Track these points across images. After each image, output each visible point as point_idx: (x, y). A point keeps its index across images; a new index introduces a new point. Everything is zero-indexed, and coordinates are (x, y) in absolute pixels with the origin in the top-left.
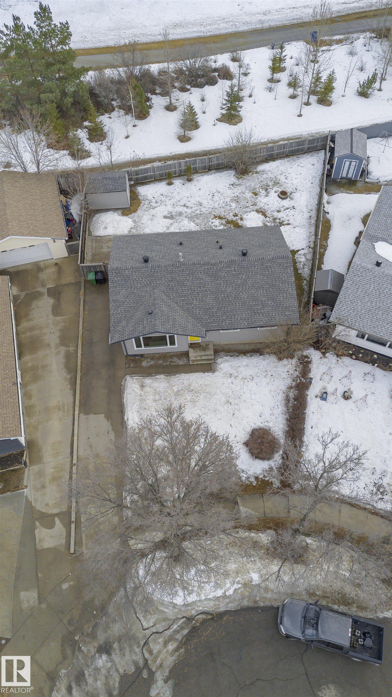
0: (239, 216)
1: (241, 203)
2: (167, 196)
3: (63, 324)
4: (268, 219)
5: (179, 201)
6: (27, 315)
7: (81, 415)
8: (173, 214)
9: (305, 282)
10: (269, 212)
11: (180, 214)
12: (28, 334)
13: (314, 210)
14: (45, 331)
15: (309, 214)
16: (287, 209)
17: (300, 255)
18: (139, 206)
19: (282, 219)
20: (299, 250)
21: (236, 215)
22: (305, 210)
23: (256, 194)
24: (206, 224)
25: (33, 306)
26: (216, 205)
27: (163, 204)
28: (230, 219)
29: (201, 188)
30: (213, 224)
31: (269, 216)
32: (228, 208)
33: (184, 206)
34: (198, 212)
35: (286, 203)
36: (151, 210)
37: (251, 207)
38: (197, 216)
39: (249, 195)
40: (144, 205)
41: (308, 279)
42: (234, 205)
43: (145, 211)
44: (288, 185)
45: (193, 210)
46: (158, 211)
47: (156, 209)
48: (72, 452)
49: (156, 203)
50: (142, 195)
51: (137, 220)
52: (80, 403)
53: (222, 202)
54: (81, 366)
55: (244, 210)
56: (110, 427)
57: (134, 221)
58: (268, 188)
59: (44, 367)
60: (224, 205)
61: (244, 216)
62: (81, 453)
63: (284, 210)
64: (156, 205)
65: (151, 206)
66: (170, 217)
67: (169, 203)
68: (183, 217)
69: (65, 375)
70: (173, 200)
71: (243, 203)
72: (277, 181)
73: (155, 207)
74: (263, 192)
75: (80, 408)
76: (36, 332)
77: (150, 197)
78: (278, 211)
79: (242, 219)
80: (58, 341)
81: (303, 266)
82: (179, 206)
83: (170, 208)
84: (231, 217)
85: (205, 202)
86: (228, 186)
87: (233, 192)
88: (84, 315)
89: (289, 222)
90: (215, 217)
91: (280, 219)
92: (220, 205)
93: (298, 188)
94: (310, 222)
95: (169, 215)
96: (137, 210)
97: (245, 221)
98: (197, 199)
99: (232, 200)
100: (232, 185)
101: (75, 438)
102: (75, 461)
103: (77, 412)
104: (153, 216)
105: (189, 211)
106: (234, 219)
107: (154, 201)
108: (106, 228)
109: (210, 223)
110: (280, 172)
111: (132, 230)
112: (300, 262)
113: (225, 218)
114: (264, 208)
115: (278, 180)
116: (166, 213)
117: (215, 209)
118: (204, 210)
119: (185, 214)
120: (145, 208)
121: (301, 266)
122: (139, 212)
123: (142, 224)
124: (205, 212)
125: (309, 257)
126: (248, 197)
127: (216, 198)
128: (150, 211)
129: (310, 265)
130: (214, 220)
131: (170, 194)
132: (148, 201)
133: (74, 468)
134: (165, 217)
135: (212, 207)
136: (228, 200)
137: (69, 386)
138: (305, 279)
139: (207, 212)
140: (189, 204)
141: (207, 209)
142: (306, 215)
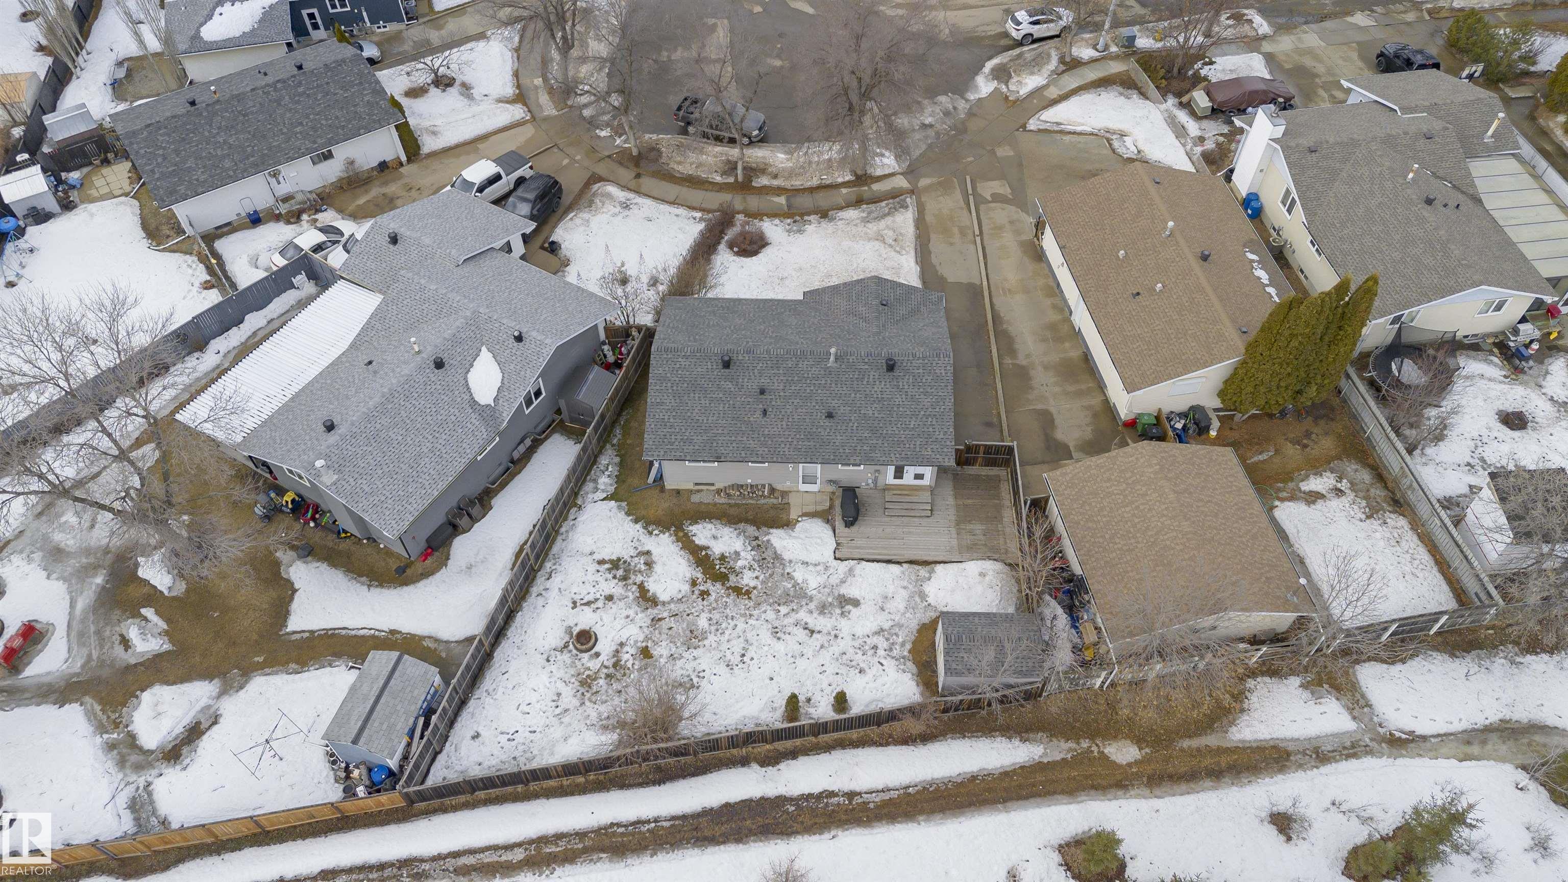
0: (697, 592)
1: (685, 625)
2: (850, 664)
3: (1030, 397)
4: (639, 579)
5: (822, 647)
6: (1095, 415)
7: (978, 283)
8: (838, 611)
9: (615, 441)
10: (631, 597)
11: (823, 609)
12: (1083, 387)
13: (534, 595)
14: (1057, 389)
15: (548, 584)
16: (588, 604)
17: (603, 491)
18: (914, 643)
19: (610, 576)
20: (602, 500)
21: (704, 594)
22: (553, 594)
23: (645, 653)
24: (771, 576)
25: (1089, 429)
26: (741, 626)
27: (860, 641)
28: (718, 585)
29: (768, 681)
30: (756, 573)
31: (634, 588)
32: (716, 616)
33: (812, 632)
34: (784, 610)
35: (585, 619)
36: (886, 626)
37: (665, 614)
38: (787, 599)
39: (661, 651)
40: (903, 644)
41: (608, 446)
42: (703, 623)
43: (901, 626)
44: (561, 673)
45: (794, 617)
46: (872, 619)
47: (875, 628)
48: (984, 248)
49: (875, 648)
50: (910, 675)
51: (917, 599)
52: (983, 296)
53: (727, 632)
54: (989, 337)
55: (682, 607)
56: (938, 268)
57: (923, 596)
58: (612, 670)
59: (1044, 340)
60: (724, 626)
61: (686, 588)
62: (972, 247)
63: (597, 600)
64: (875, 640)
65: (887, 640)
66: (846, 603)
67: (845, 644)
68: (819, 597)
69: (1010, 328)
70: (836, 649)
71: (680, 627)
72: (582, 690)
73: (877, 633)
74: (626, 657)
75: (982, 291)
76: (1071, 388)
77: (889, 664)
78: (610, 598)
79: (694, 583)
80: (1032, 373)
81: (607, 469)
82: (825, 631)
83: (844, 624)
84: (716, 589)
85: (766, 636)
86: (704, 683)
87: (694, 664)
88: (998, 408)
89: (598, 567)
90: (748, 593)
91: (615, 577)
92: (732, 623)
93: (541, 660)
94: (555, 564)
95: (849, 607)
96: (919, 631)
97: (688, 575)
98: (780, 647)
99: (703, 636)
100: (693, 686)
101: (981, 258)
102: (978, 239)
103: (985, 283)
104: (882, 609)
105: (803, 615)
106: (709, 586)
107: (881, 652)
108: (982, 575)
109: (762, 577)
110: (566, 720)
111: (927, 575)
112: (609, 476)
113: (728, 588)
114: (639, 609)
115: (579, 694)
116: (855, 612)
117: (744, 615)
118: (771, 615)
119: (812, 606)
120: (900, 633)
121: (610, 469)
122: (914, 625)
123: (905, 588)
124: (768, 607)
125: (589, 486)
126: (664, 644)
127: (737, 646)
128: (890, 623)
129: (593, 472)
130: (752, 583)
131: (843, 670)
132: (895, 653)
133: (977, 232)
134: (856, 603)
135: (751, 622)
136: (712, 638)
137: (1002, 315)
138: (613, 445)
139: (764, 607)
140: (801, 634)
141: (763, 616)
142: (556, 580)
